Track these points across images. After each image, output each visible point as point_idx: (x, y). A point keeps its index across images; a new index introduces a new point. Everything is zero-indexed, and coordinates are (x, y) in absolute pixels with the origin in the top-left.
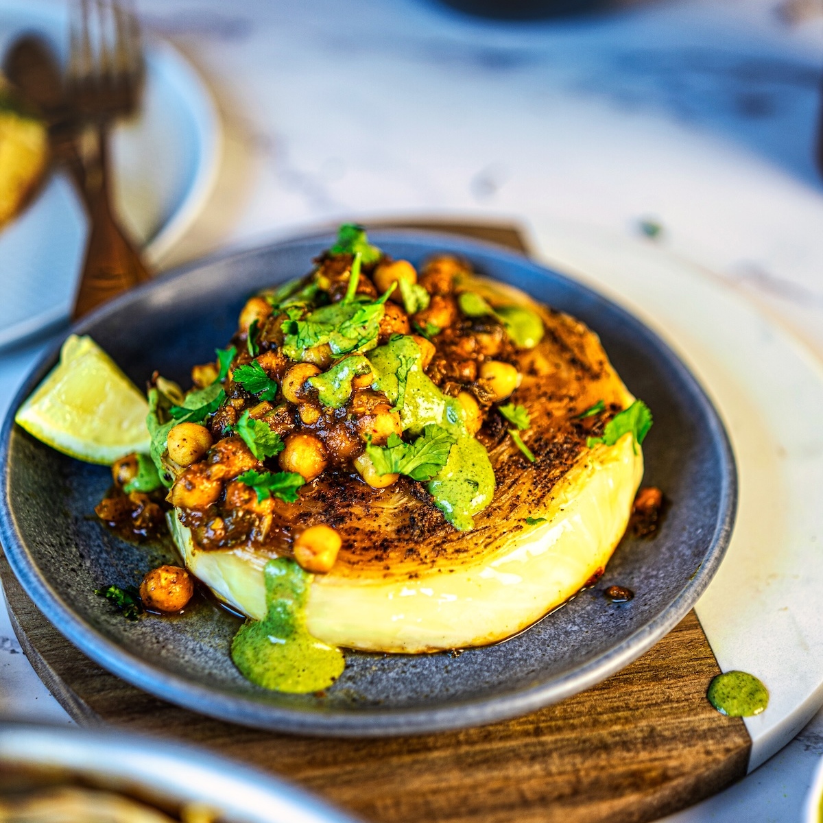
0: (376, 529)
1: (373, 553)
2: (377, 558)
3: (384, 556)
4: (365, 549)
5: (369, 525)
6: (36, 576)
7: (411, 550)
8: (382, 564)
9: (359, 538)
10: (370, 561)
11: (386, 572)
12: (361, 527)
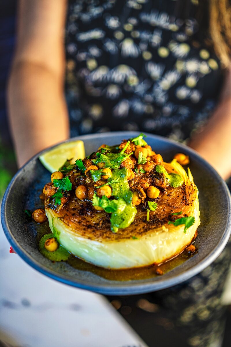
0: (90, 221)
1: (84, 227)
2: (84, 229)
3: (87, 230)
4: (83, 225)
5: (90, 219)
6: (6, 199)
7: (94, 231)
8: (84, 231)
9: (84, 221)
10: (82, 229)
11: (84, 234)
12: (87, 219)
